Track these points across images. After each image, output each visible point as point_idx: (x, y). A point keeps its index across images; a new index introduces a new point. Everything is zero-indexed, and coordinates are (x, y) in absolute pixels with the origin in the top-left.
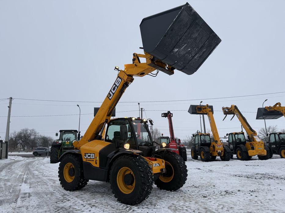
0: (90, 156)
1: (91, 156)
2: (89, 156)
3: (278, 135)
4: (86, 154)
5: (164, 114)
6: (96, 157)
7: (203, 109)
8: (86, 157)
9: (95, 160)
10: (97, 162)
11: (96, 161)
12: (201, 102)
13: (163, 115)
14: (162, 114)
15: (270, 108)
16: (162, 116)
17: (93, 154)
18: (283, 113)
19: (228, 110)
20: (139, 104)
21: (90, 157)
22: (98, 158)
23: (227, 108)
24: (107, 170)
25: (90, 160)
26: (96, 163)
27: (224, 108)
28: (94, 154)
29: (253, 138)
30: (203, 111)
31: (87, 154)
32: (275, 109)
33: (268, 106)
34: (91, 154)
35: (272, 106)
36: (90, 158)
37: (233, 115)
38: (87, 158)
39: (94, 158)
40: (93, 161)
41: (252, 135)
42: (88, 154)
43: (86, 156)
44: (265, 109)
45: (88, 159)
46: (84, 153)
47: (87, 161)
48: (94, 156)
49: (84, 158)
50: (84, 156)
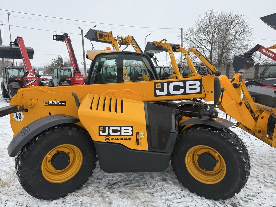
0: (120, 131)
1: (123, 131)
2: (115, 131)
3: (164, 69)
4: (104, 127)
5: (56, 36)
6: (138, 133)
7: (105, 36)
8: (107, 133)
9: (134, 139)
10: (140, 140)
11: (138, 140)
12: (95, 27)
13: (55, 38)
14: (54, 36)
15: (157, 43)
16: (54, 39)
18: (168, 49)
19: (122, 40)
20: (9, 14)
21: (119, 133)
22: (143, 135)
23: (122, 38)
24: (170, 154)
25: (118, 139)
27: (119, 37)
28: (132, 127)
30: (104, 39)
31: (109, 127)
32: (161, 44)
33: (156, 41)
34: (120, 127)
35: (159, 41)
36: (120, 135)
37: (126, 46)
38: (109, 135)
39: (132, 135)
40: (130, 139)
44: (153, 43)
45: (111, 137)
46: (99, 126)
47: (108, 140)
48: (132, 131)
49: (100, 135)
50: (99, 131)
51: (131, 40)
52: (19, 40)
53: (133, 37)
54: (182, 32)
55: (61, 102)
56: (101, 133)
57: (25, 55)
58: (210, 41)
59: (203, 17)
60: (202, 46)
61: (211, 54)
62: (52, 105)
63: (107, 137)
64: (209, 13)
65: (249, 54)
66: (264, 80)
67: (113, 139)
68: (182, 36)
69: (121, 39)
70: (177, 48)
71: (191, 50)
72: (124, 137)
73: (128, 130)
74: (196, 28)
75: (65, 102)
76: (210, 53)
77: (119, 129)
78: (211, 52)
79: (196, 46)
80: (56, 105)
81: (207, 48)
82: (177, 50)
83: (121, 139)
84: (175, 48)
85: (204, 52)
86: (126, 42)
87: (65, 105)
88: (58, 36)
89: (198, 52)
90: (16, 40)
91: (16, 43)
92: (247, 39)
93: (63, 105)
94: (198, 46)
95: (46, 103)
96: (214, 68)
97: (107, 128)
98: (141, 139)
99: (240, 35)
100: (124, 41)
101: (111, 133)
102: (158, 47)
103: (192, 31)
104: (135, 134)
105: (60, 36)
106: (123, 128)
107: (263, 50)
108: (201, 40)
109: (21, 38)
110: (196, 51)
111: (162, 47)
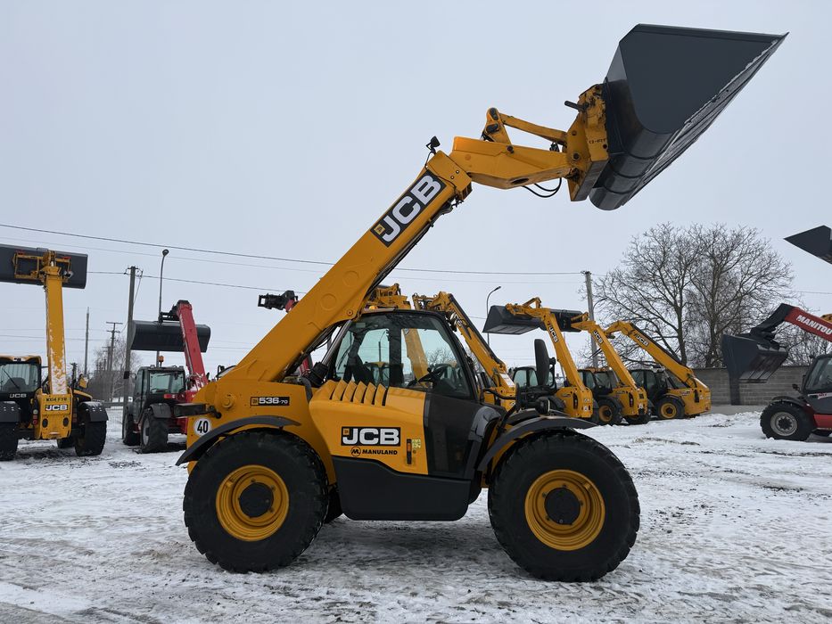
0: (378, 436)
1: (383, 436)
2: (369, 436)
4: (351, 429)
5: (267, 297)
6: (409, 441)
7: (381, 294)
8: (354, 441)
9: (402, 451)
10: (413, 455)
11: (409, 454)
13: (263, 301)
14: (261, 297)
15: (516, 307)
16: (260, 305)
17: (396, 432)
18: (546, 323)
19: (426, 303)
20: (165, 253)
21: (375, 441)
22: (419, 444)
23: (424, 298)
25: (375, 452)
26: (409, 461)
27: (417, 296)
28: (399, 429)
29: (499, 378)
31: (360, 429)
32: (528, 311)
33: (513, 304)
34: (379, 429)
35: (521, 304)
36: (378, 444)
38: (359, 443)
39: (399, 444)
40: (395, 453)
41: (496, 371)
42: (364, 431)
43: (350, 437)
44: (506, 309)
45: (362, 448)
46: (343, 428)
47: (356, 454)
48: (399, 436)
49: (343, 444)
50: (343, 436)
51: (448, 301)
52: (184, 306)
53: (451, 296)
54: (588, 281)
55: (281, 399)
56: (345, 440)
57: (193, 341)
58: (672, 301)
59: (644, 241)
60: (652, 316)
61: (680, 337)
62: (266, 404)
63: (355, 449)
64: (659, 231)
65: (765, 330)
66: (816, 397)
67: (365, 452)
68: (589, 291)
69: (423, 301)
70: (575, 322)
71: (617, 326)
72: (384, 449)
73: (392, 434)
74: (628, 269)
75: (288, 398)
76: (676, 335)
77: (375, 432)
78: (679, 331)
79: (635, 316)
80: (272, 404)
81: (666, 322)
82: (573, 325)
83: (379, 452)
84: (568, 321)
85: (658, 332)
86: (434, 307)
87: (288, 404)
88: (272, 296)
89: (636, 332)
90: (174, 308)
91: (173, 315)
92: (781, 293)
93: (284, 404)
94: (640, 317)
95: (255, 401)
96: (688, 375)
97: (356, 431)
98: (415, 452)
99: (758, 284)
100: (431, 304)
101: (363, 441)
102: (519, 317)
103: (617, 277)
104: (404, 443)
105: (276, 297)
106: (383, 431)
107: (801, 318)
108: (647, 299)
109: (187, 302)
110: (631, 328)
111: (530, 317)
